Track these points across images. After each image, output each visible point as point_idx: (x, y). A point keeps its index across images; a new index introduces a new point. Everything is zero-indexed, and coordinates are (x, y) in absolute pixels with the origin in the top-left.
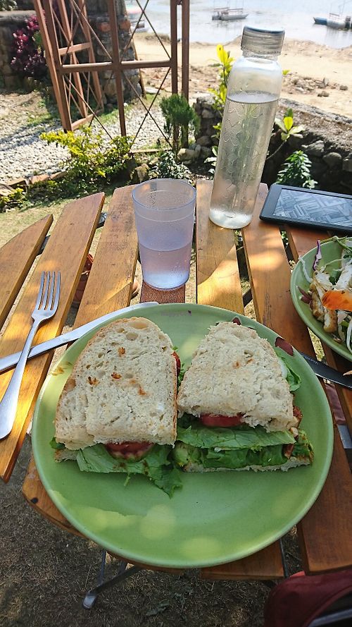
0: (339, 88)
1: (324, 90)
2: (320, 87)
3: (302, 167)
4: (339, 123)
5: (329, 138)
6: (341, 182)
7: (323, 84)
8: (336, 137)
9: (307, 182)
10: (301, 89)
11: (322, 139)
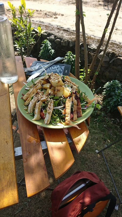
0: (61, 15)
1: (56, 16)
2: (54, 15)
3: (48, 45)
4: (58, 28)
5: (55, 34)
6: (62, 49)
7: (55, 14)
8: (58, 34)
9: (51, 50)
10: (48, 16)
11: (53, 35)
